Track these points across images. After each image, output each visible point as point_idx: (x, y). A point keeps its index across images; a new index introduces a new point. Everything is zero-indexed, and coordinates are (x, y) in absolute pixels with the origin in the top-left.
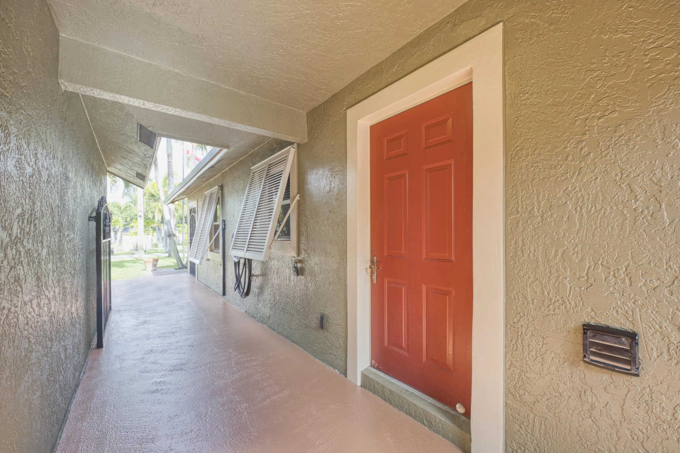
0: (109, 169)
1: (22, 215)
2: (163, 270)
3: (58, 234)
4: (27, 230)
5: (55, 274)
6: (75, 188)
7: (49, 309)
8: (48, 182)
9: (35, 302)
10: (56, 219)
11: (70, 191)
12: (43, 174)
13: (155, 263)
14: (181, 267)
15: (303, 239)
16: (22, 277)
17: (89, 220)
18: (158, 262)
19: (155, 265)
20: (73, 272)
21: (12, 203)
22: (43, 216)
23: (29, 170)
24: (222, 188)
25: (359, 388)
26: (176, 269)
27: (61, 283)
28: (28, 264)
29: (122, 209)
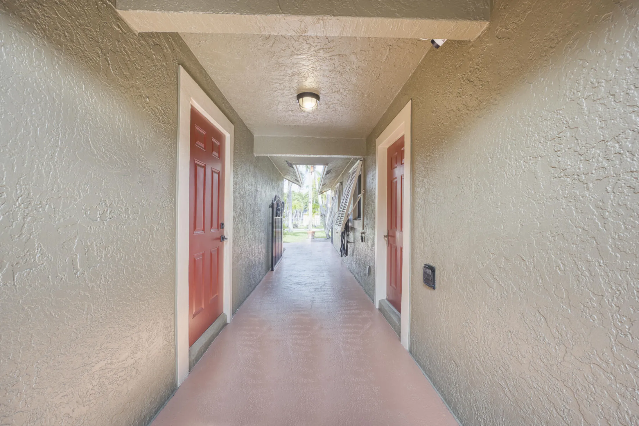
0: (285, 177)
1: (240, 208)
2: (318, 239)
3: (253, 214)
4: (241, 213)
5: (251, 230)
6: (261, 194)
7: (249, 242)
8: (249, 195)
9: (244, 237)
10: (252, 208)
11: (258, 197)
12: (247, 193)
13: (313, 234)
14: (328, 238)
15: (365, 218)
16: (240, 228)
17: (269, 207)
18: (315, 233)
19: (313, 236)
20: (259, 231)
21: (237, 205)
22: (247, 208)
23: (242, 193)
24: (342, 183)
25: (378, 311)
26: (325, 239)
27: (253, 234)
28: (242, 224)
29: (303, 197)
